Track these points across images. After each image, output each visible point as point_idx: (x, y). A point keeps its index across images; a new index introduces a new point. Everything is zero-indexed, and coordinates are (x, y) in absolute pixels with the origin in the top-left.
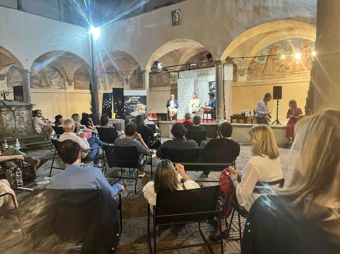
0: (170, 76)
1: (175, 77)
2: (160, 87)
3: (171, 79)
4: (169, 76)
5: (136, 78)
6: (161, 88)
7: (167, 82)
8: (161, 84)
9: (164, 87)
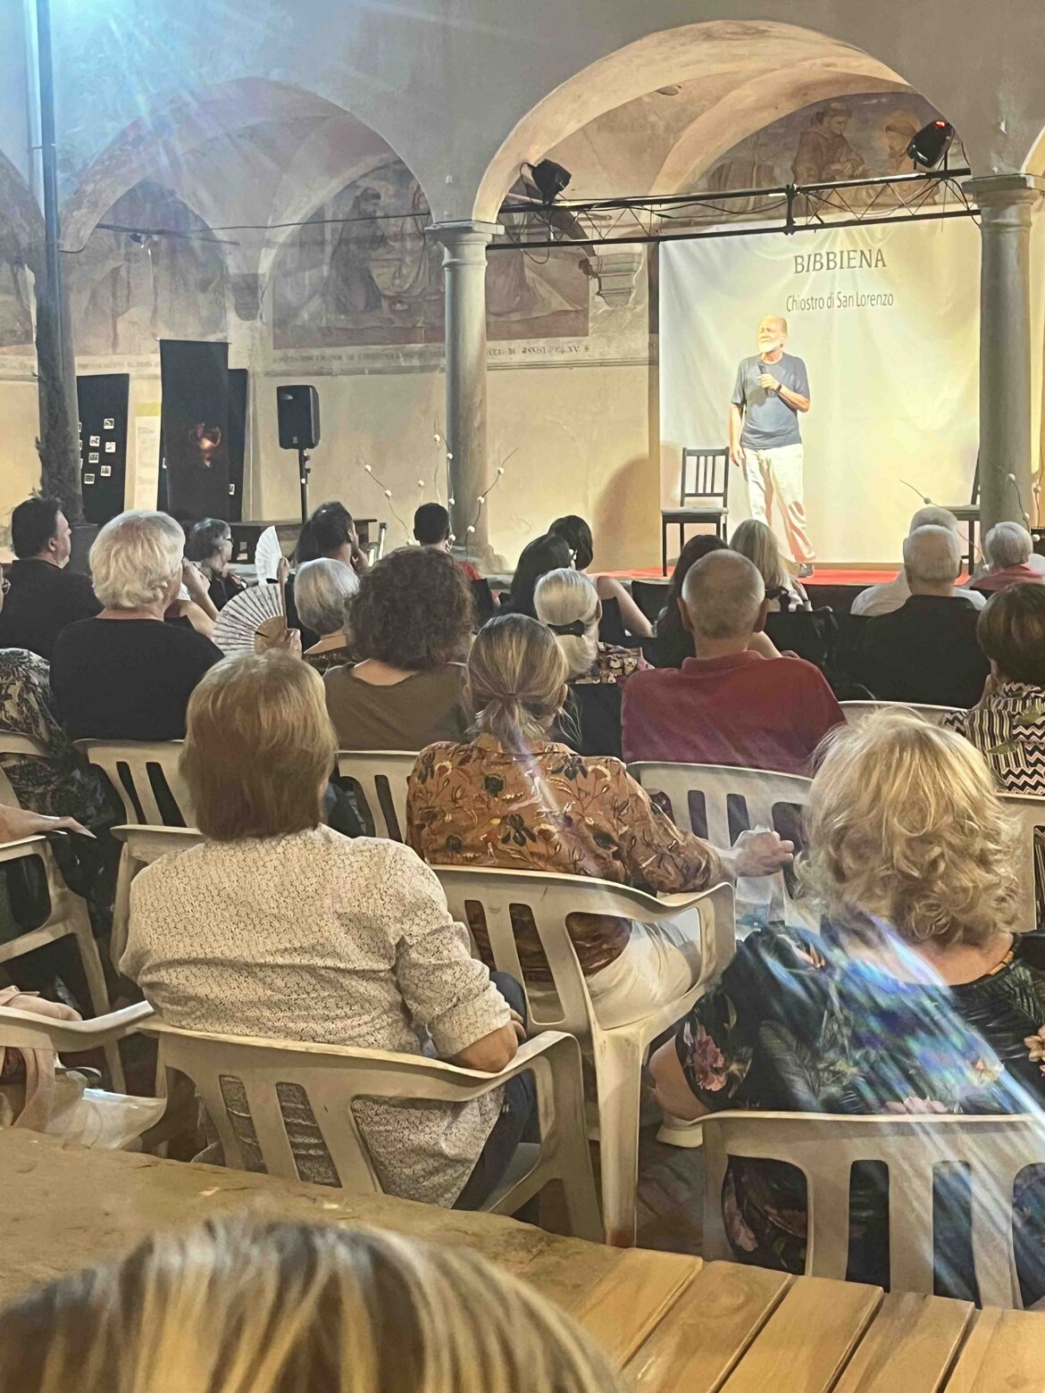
0: (592, 261)
1: (629, 272)
2: (512, 336)
3: (594, 283)
4: (584, 265)
5: (325, 270)
6: (518, 344)
7: (569, 308)
8: (515, 317)
9: (542, 342)
